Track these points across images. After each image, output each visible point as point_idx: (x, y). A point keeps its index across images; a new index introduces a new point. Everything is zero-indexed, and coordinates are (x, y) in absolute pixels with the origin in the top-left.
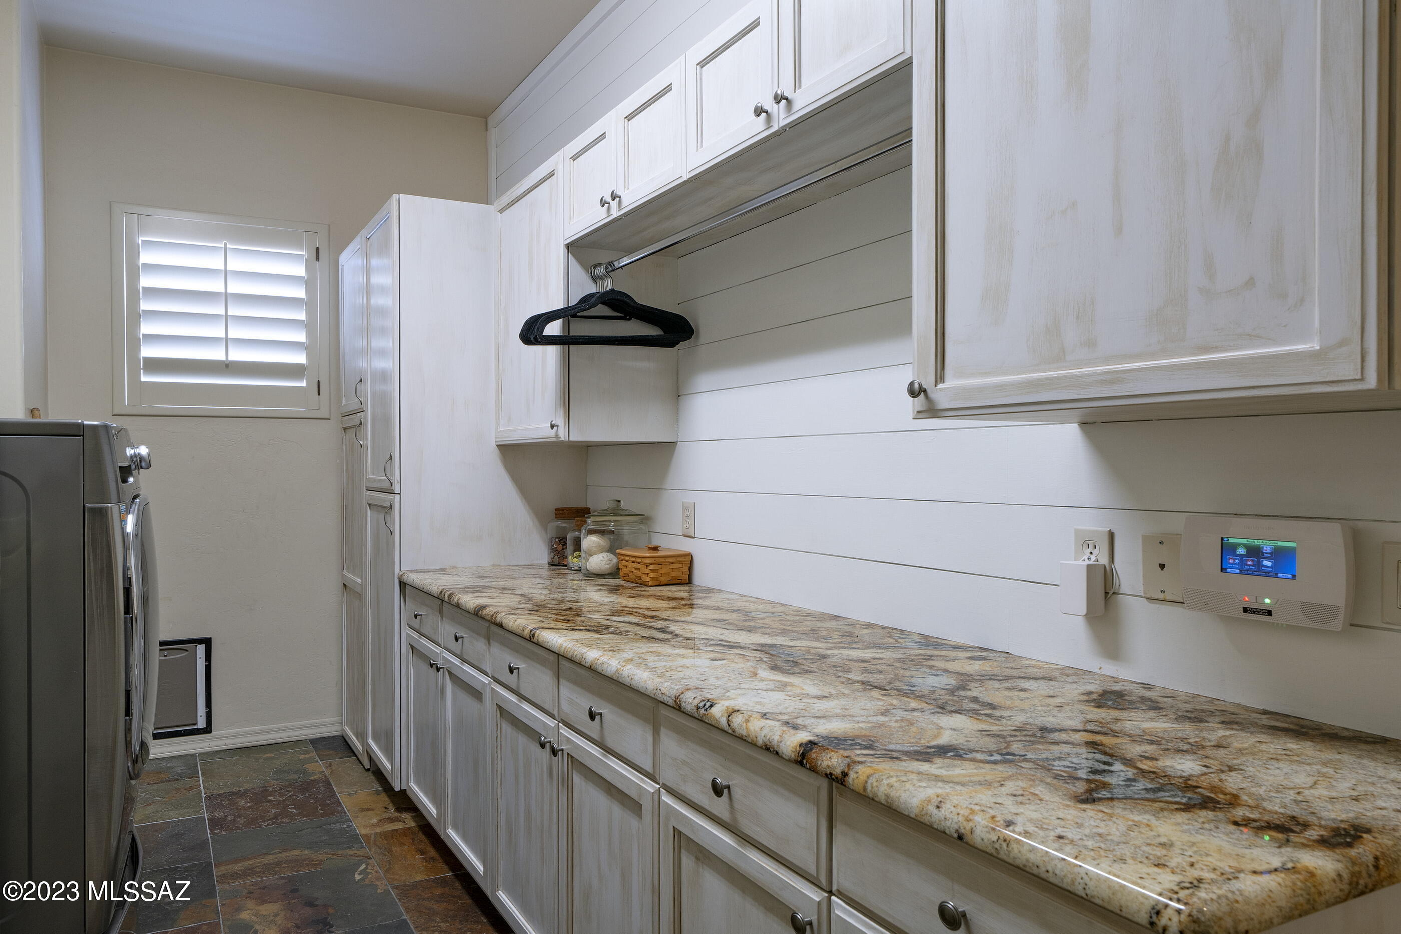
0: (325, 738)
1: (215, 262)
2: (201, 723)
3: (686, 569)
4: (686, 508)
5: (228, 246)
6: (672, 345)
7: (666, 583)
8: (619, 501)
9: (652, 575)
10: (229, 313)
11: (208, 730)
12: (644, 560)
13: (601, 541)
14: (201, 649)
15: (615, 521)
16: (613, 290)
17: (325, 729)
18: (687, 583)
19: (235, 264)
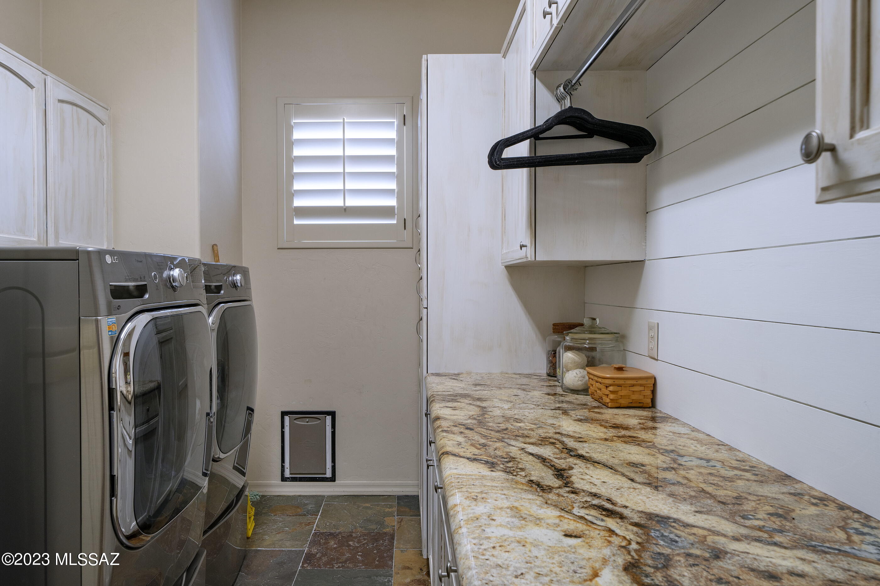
0: (408, 496)
1: (337, 134)
2: (329, 474)
3: (648, 393)
4: (650, 328)
5: (346, 121)
6: (636, 159)
7: (626, 405)
8: (594, 319)
9: (612, 396)
10: (346, 171)
11: (333, 479)
12: (604, 381)
13: (575, 358)
14: (329, 419)
15: (590, 339)
16: (571, 107)
17: (408, 489)
18: (650, 408)
19: (351, 134)
